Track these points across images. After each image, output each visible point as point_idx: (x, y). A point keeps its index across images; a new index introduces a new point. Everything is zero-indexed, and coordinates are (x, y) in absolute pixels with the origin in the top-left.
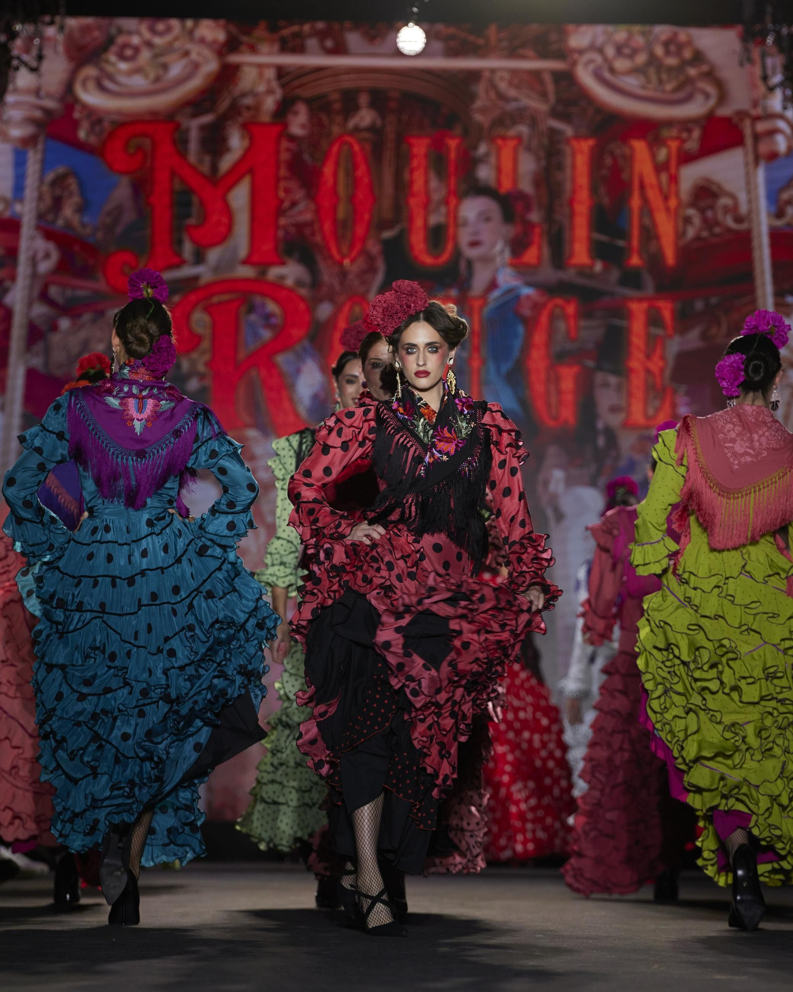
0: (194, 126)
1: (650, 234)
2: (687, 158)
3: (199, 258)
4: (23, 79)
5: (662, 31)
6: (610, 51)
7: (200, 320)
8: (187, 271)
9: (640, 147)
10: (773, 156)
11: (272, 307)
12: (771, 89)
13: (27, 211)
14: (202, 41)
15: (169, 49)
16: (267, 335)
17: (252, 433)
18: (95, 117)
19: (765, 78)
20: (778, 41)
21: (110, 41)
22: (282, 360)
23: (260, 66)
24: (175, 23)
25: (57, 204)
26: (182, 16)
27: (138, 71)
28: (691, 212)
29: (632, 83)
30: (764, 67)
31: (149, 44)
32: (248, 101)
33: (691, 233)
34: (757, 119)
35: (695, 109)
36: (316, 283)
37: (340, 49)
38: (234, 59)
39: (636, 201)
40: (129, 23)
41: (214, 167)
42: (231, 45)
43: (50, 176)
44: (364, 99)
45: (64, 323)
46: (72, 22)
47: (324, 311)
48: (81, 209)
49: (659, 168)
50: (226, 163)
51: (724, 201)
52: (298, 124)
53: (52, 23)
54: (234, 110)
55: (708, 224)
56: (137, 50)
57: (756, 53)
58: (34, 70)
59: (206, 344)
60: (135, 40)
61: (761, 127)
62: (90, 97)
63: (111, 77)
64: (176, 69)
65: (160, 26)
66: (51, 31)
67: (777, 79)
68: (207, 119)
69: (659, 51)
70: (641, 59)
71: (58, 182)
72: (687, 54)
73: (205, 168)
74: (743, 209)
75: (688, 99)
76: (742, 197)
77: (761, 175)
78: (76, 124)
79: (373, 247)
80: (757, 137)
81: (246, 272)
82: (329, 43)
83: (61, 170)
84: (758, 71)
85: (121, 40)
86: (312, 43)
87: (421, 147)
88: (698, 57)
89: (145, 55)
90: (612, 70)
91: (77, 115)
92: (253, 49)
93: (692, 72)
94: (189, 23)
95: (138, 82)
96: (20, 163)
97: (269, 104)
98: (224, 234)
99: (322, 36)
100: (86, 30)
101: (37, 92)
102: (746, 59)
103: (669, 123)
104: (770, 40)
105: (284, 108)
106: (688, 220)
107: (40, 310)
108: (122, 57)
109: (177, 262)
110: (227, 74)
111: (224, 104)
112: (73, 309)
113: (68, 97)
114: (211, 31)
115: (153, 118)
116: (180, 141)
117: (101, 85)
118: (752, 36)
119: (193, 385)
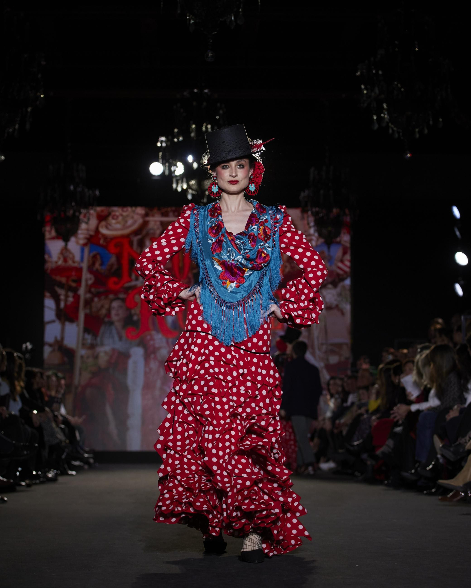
0: (135, 239)
4: (83, 226)
7: (137, 298)
8: (133, 283)
12: (310, 227)
13: (85, 265)
14: (138, 214)
15: (127, 216)
17: (153, 333)
18: (105, 237)
19: (308, 224)
20: (312, 213)
21: (109, 214)
23: (156, 221)
24: (129, 209)
25: (94, 264)
26: (131, 205)
27: (118, 223)
28: (288, 264)
30: (308, 220)
31: (122, 215)
32: (152, 231)
33: (287, 270)
38: (147, 219)
40: (115, 209)
42: (147, 215)
43: (91, 255)
45: (96, 299)
46: (99, 209)
48: (102, 264)
53: (92, 209)
54: (147, 234)
55: (292, 267)
56: (118, 217)
57: (305, 215)
58: (87, 223)
59: (139, 305)
60: (117, 214)
62: (104, 231)
63: (110, 225)
64: (130, 222)
65: (125, 209)
66: (92, 212)
67: (312, 224)
68: (139, 237)
71: (94, 257)
73: (139, 251)
78: (100, 239)
79: (190, 275)
82: (176, 214)
83: (94, 253)
84: (306, 222)
85: (113, 214)
86: (171, 214)
89: (120, 218)
91: (100, 236)
92: (153, 216)
94: (134, 208)
95: (118, 226)
96: (82, 251)
97: (158, 232)
99: (174, 212)
100: (102, 211)
101: (88, 230)
102: (303, 218)
104: (310, 213)
106: (286, 267)
107: (88, 296)
108: (113, 218)
109: (131, 280)
110: (145, 224)
111: (144, 232)
112: (99, 295)
113: (97, 231)
114: (140, 211)
115: (123, 237)
116: (131, 244)
117: (107, 227)
118: (304, 211)
119: (135, 318)
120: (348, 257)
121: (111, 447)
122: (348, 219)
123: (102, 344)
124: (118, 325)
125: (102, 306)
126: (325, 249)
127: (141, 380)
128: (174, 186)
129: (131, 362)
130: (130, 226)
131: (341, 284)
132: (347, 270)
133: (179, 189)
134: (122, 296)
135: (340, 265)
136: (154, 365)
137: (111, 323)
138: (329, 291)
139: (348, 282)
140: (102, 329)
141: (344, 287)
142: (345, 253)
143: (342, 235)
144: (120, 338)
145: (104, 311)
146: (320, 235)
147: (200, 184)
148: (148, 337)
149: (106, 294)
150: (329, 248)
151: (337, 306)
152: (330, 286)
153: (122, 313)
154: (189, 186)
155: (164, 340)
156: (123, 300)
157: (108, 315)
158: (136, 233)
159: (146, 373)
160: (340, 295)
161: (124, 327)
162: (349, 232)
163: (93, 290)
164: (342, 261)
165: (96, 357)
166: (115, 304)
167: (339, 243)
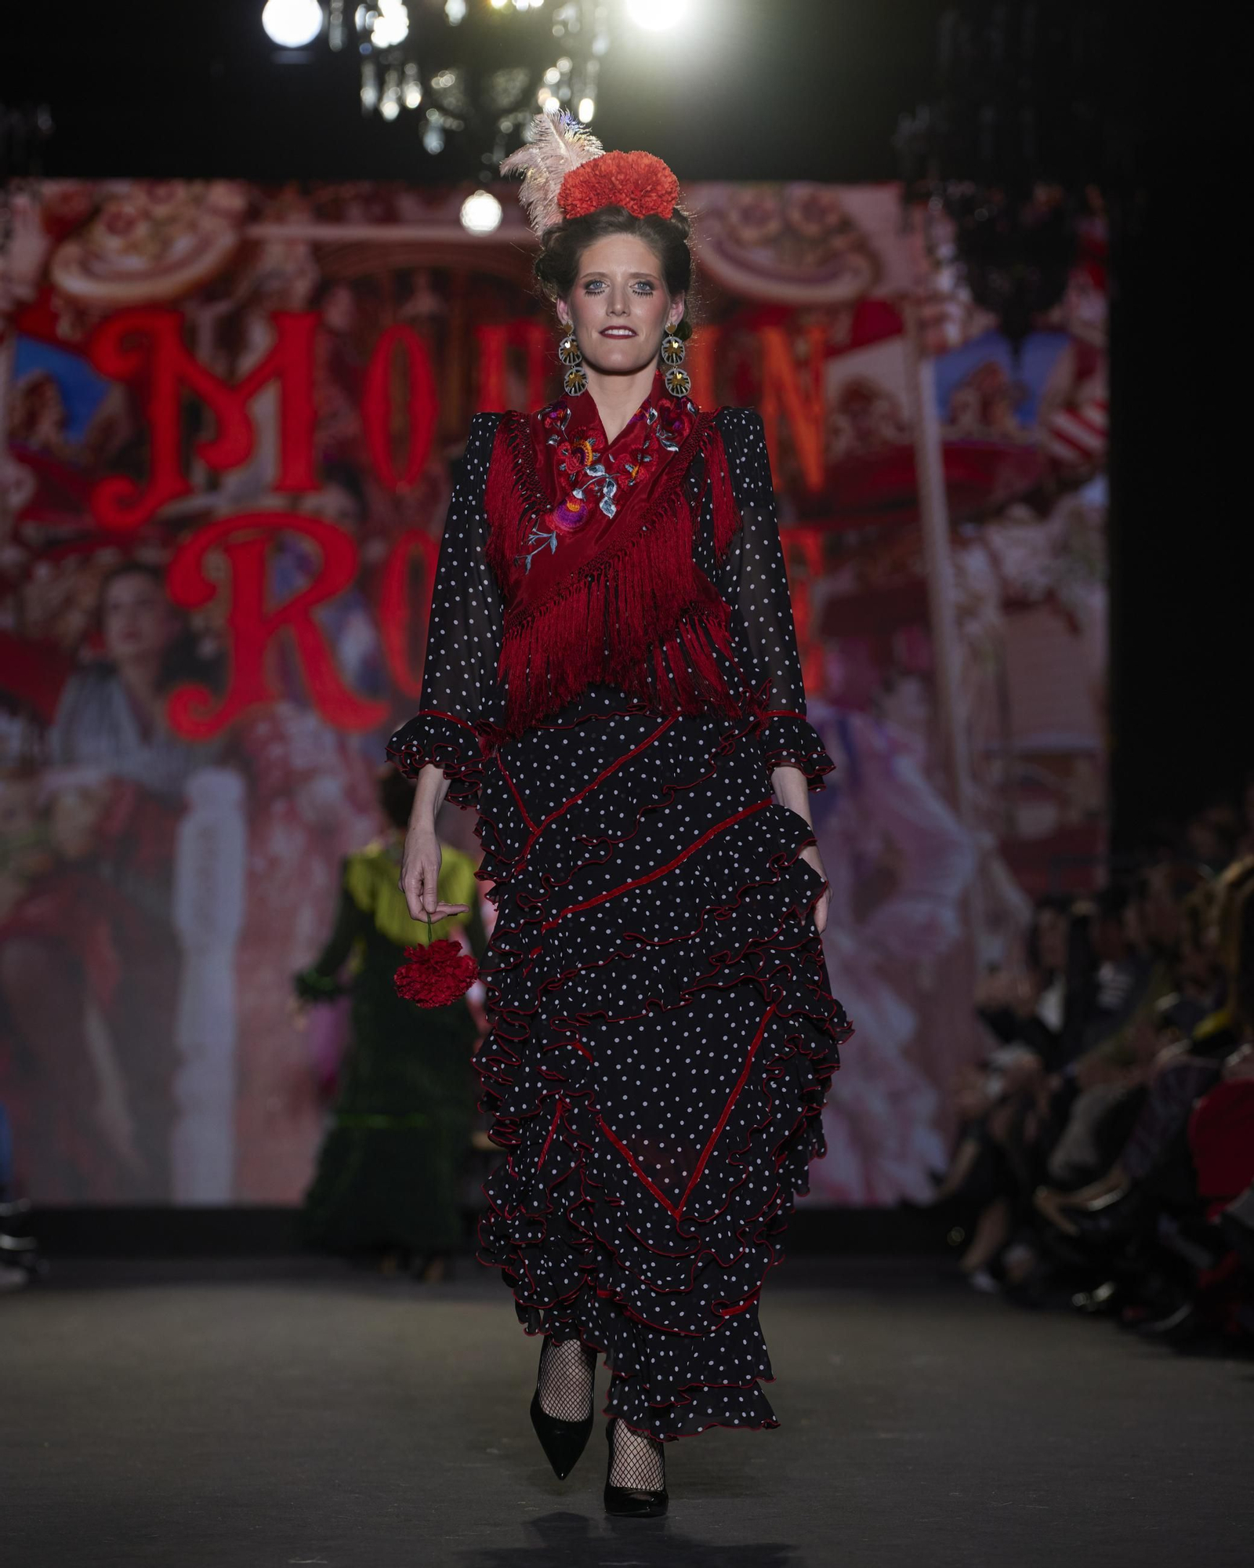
0: (206, 318)
1: (789, 448)
2: (833, 351)
3: (213, 485)
5: (800, 191)
6: (734, 217)
7: (216, 566)
8: (197, 502)
9: (773, 339)
10: (942, 350)
11: (308, 546)
12: (937, 265)
14: (216, 211)
15: (172, 220)
16: (301, 583)
17: (284, 709)
18: (79, 308)
19: (930, 250)
20: (947, 204)
21: (94, 213)
22: (322, 615)
23: (290, 242)
24: (181, 191)
25: (31, 420)
26: (188, 176)
27: (133, 248)
28: (843, 422)
29: (763, 257)
30: (928, 236)
31: (146, 215)
32: (274, 284)
33: (844, 443)
34: (920, 302)
35: (842, 289)
36: (363, 514)
37: (390, 217)
38: (258, 231)
39: (769, 408)
40: (120, 187)
41: (232, 370)
42: (252, 214)
43: (23, 383)
44: (422, 281)
45: (43, 571)
46: (51, 189)
47: (376, 551)
48: (64, 424)
49: (800, 364)
50: (249, 362)
51: (881, 407)
52: (339, 312)
53: (20, 189)
54: (256, 297)
55: (863, 435)
56: (130, 224)
57: (918, 216)
59: (224, 594)
60: (129, 209)
61: (928, 311)
62: (73, 283)
63: (98, 256)
64: (183, 244)
65: (161, 191)
66: (21, 201)
67: (945, 250)
68: (222, 307)
69: (796, 216)
70: (773, 226)
71: (34, 391)
72: (832, 219)
73: (219, 369)
74: (906, 413)
75: (832, 277)
76: (904, 398)
77: (927, 375)
78: (55, 318)
79: (436, 467)
80: (923, 325)
81: (273, 502)
82: (376, 210)
83: (34, 374)
84: (918, 241)
85: (112, 208)
86: (355, 210)
87: (495, 340)
88: (846, 225)
89: (142, 230)
90: (738, 242)
91: (57, 303)
92: (280, 218)
93: (839, 242)
94: (197, 188)
95: (135, 263)
97: (301, 288)
98: (244, 454)
99: (367, 200)
100: (66, 198)
102: (905, 228)
103: (809, 308)
104: (936, 205)
105: (320, 294)
106: (836, 432)
107: (11, 554)
108: (112, 229)
109: (186, 490)
110: (246, 252)
111: (243, 289)
112: (53, 551)
113: (45, 285)
114: (226, 196)
115: (153, 308)
116: (187, 336)
117: (86, 268)
118: (912, 198)
119: (208, 648)
120: (1097, 389)
121: (108, 1192)
122: (1097, 229)
123: (70, 760)
124: (135, 676)
125: (69, 601)
126: (1000, 355)
127: (231, 911)
128: (368, 95)
129: (189, 833)
130: (183, 263)
131: (1066, 505)
132: (1094, 442)
133: (390, 110)
134: (150, 554)
135: (1063, 422)
136: (285, 843)
137: (107, 670)
138: (1018, 533)
139: (1095, 494)
140: (71, 694)
141: (1078, 517)
142: (1083, 373)
143: (1073, 296)
144: (146, 733)
145: (75, 621)
146: (982, 298)
147: (475, 86)
148: (262, 729)
149: (84, 547)
150: (1016, 351)
151: (1051, 597)
152: (1020, 511)
153: (152, 628)
154: (428, 93)
155: (329, 739)
156: (155, 572)
157: (95, 632)
158: (209, 289)
159: (253, 879)
160: (1062, 548)
161: (161, 684)
162: (1099, 284)
163: (31, 531)
164: (1072, 408)
165: (45, 813)
166: (125, 591)
167: (1060, 330)
